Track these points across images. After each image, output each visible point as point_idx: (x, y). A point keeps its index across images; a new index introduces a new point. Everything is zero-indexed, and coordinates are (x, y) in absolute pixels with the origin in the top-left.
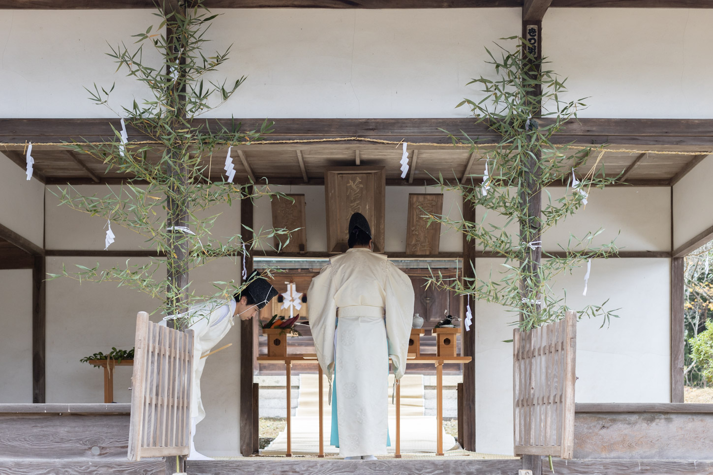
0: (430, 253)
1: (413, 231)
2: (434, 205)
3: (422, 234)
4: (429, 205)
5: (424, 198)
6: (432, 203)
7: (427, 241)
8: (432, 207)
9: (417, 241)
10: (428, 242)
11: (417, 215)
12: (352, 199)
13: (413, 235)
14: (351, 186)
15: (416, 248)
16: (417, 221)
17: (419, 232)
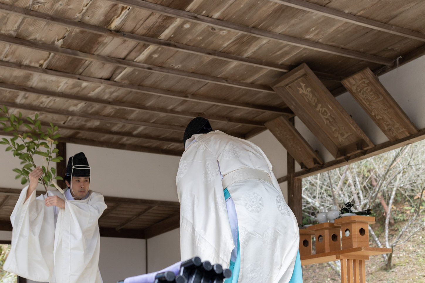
0: (410, 133)
1: (375, 116)
2: (369, 83)
3: (385, 116)
4: (364, 85)
5: (354, 79)
6: (364, 82)
7: (396, 122)
8: (368, 86)
9: (388, 125)
10: (398, 123)
11: (364, 99)
12: (314, 104)
13: (378, 120)
14: (302, 93)
15: (393, 133)
16: (370, 105)
17: (380, 116)
